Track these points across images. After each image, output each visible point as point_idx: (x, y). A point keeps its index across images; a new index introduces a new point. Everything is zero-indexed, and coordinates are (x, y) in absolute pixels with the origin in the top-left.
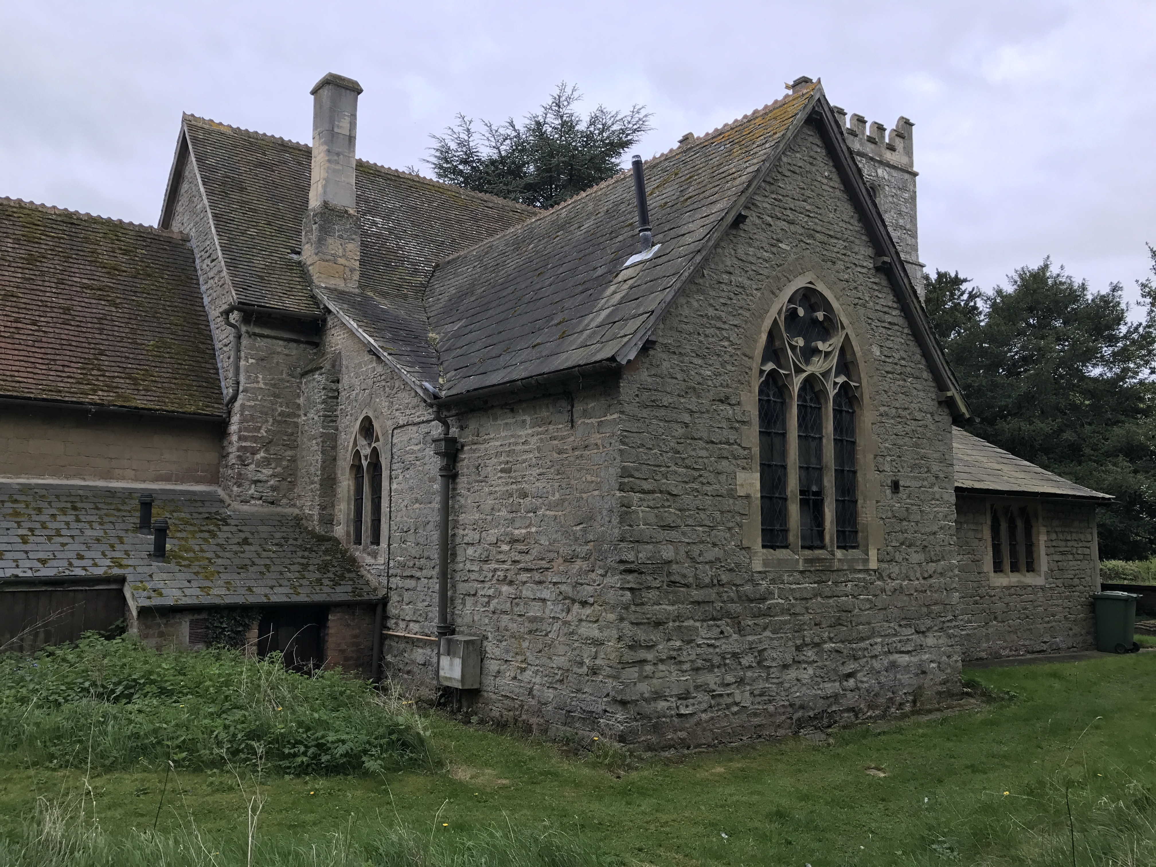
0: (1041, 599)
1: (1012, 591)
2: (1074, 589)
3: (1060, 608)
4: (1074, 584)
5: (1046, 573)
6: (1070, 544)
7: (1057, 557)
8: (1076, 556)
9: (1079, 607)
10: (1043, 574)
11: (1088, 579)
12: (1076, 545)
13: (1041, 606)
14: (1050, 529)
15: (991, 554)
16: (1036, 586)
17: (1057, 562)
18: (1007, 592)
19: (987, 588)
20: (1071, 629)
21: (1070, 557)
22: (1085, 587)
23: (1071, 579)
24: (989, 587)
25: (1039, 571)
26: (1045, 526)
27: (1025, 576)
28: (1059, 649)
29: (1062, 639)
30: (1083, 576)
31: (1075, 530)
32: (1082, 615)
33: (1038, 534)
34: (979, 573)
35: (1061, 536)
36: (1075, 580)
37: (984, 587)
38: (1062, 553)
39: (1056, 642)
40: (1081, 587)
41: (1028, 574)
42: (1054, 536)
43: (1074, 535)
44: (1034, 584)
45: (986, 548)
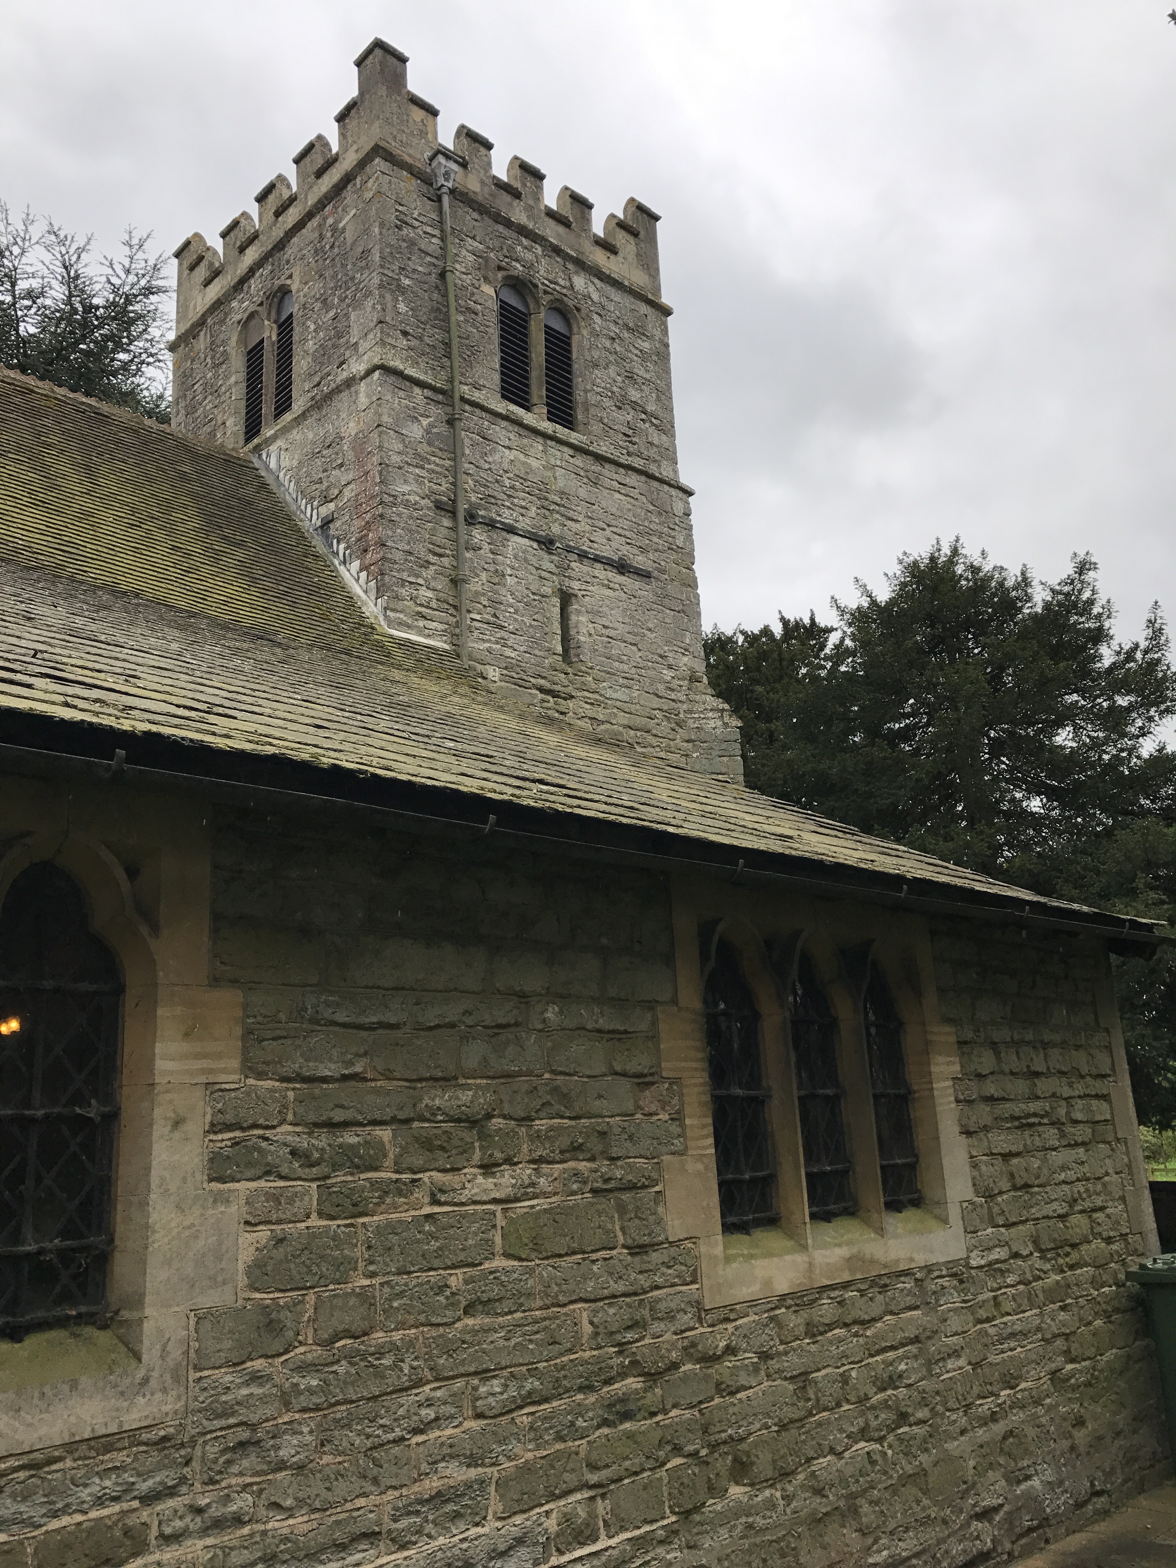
0: (955, 1323)
1: (826, 1309)
2: (1075, 1256)
3: (1032, 1345)
4: (1074, 1235)
5: (968, 1209)
6: (1044, 1086)
7: (1002, 1141)
8: (1069, 1129)
9: (1098, 1323)
10: (954, 1213)
11: (1116, 1209)
12: (1066, 1092)
13: (956, 1353)
14: (969, 1035)
15: (707, 1146)
16: (928, 1269)
17: (1006, 1156)
18: (795, 1321)
19: (686, 1319)
20: (1080, 1422)
21: (1051, 1135)
22: (1109, 1240)
23: (1062, 1217)
24: (700, 1310)
25: (942, 1203)
26: (950, 1021)
27: (881, 1231)
28: (1045, 1522)
29: (1049, 1475)
30: (1099, 1203)
31: (1057, 1038)
32: (1110, 1355)
33: (927, 1049)
34: (638, 1250)
35: (1012, 1061)
36: (1076, 1219)
37: (670, 1317)
38: (1022, 1123)
39: (1031, 1498)
40: (1098, 1244)
41: (895, 1222)
42: (986, 1061)
43: (1055, 1053)
44: (921, 1259)
45: (678, 1118)
